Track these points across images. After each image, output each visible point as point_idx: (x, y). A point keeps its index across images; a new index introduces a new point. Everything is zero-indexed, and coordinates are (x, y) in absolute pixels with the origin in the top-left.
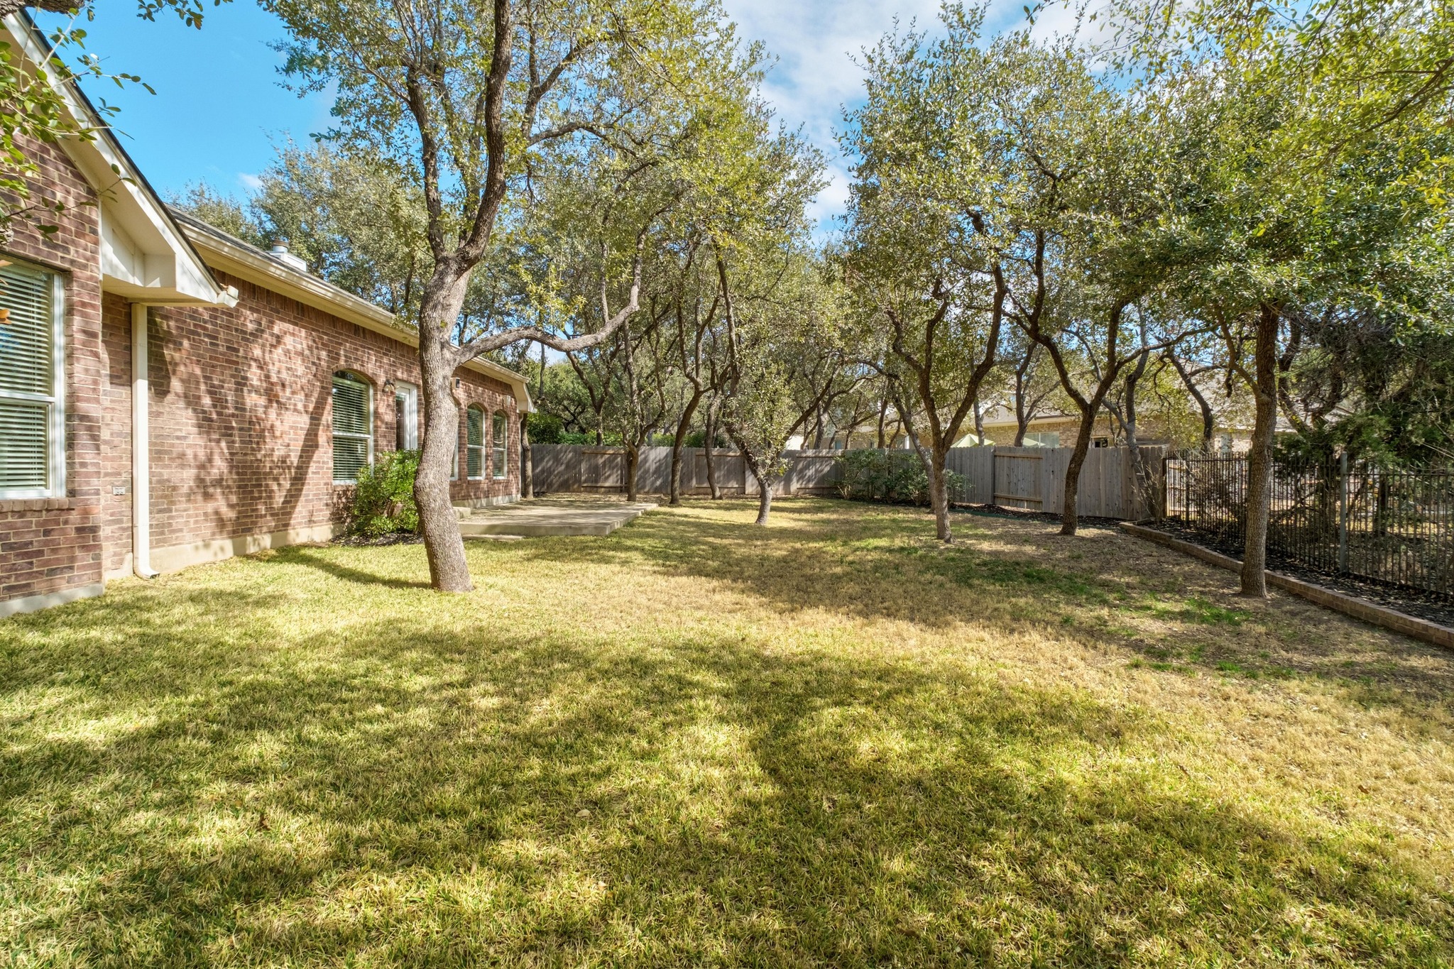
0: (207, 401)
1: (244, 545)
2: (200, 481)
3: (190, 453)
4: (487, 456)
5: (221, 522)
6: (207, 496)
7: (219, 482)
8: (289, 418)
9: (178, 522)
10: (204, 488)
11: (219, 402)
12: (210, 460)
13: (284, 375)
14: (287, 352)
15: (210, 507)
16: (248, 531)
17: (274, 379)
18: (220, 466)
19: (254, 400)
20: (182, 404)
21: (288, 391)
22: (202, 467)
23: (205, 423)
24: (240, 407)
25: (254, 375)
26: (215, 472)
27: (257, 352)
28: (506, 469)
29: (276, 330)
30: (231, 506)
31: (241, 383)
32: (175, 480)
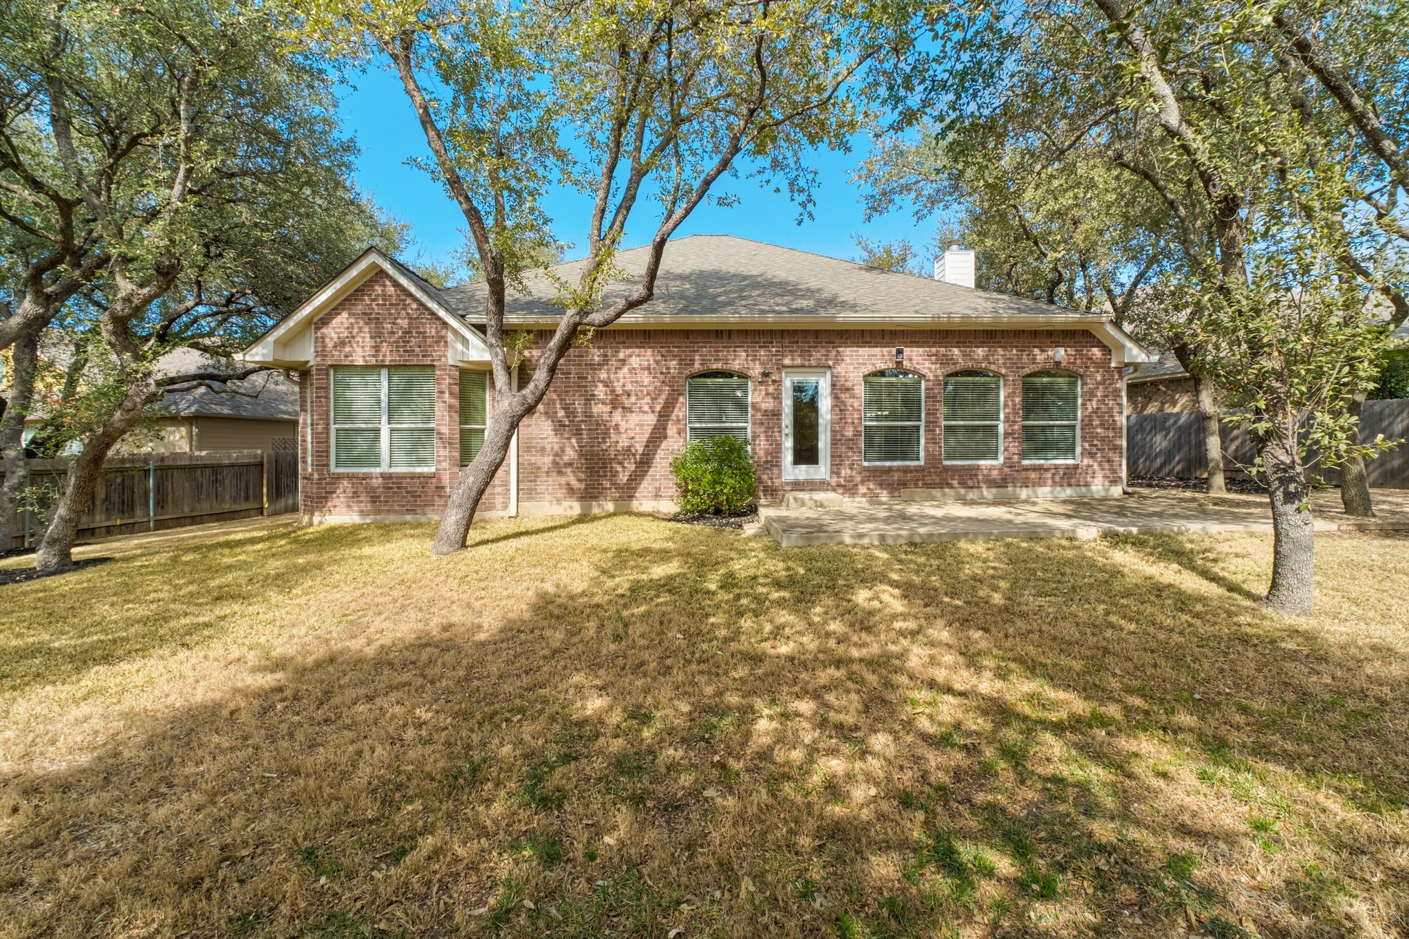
0: (561, 413)
1: (590, 507)
2: (555, 463)
3: (548, 447)
4: (1007, 435)
5: (571, 491)
6: (560, 473)
7: (569, 464)
8: (634, 419)
9: (541, 488)
10: (558, 469)
11: (570, 413)
12: (563, 451)
13: (629, 387)
14: (632, 370)
15: (563, 480)
16: (595, 498)
17: (619, 390)
18: (570, 454)
19: (598, 409)
20: (543, 419)
21: (633, 399)
22: (557, 455)
23: (559, 427)
24: (588, 415)
25: (600, 391)
26: (566, 458)
27: (603, 375)
28: (1078, 450)
29: (621, 355)
30: (579, 480)
31: (590, 399)
32: (539, 463)
